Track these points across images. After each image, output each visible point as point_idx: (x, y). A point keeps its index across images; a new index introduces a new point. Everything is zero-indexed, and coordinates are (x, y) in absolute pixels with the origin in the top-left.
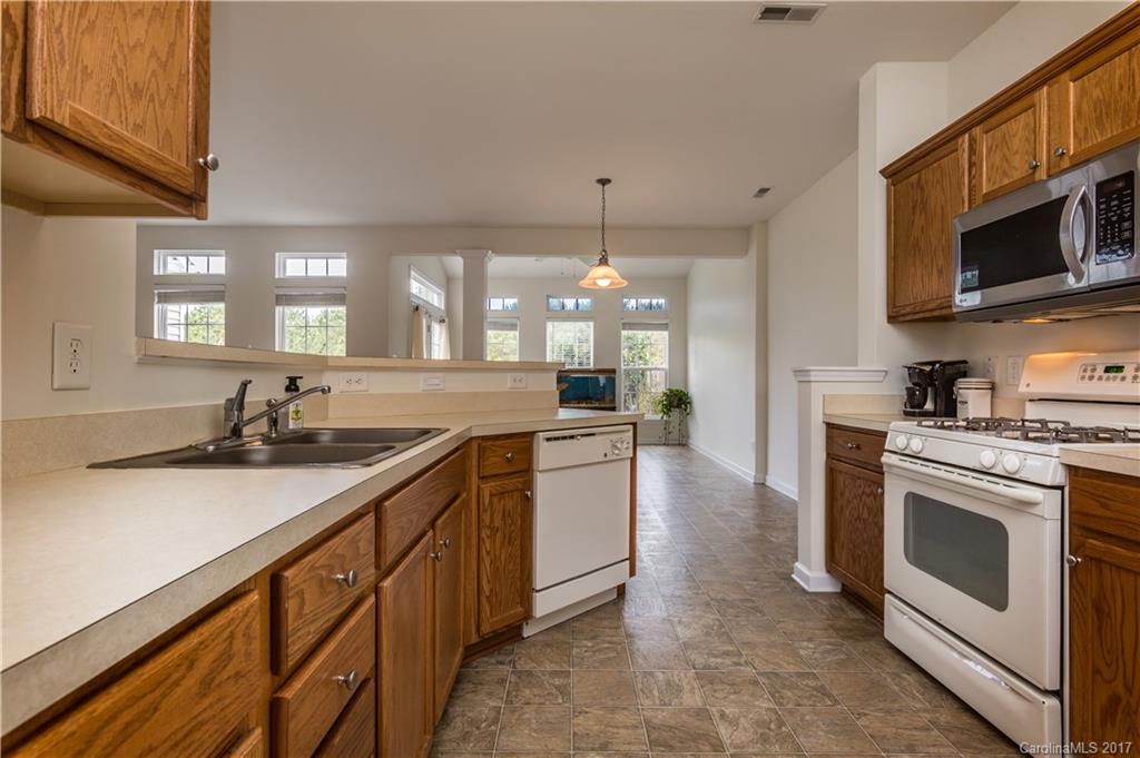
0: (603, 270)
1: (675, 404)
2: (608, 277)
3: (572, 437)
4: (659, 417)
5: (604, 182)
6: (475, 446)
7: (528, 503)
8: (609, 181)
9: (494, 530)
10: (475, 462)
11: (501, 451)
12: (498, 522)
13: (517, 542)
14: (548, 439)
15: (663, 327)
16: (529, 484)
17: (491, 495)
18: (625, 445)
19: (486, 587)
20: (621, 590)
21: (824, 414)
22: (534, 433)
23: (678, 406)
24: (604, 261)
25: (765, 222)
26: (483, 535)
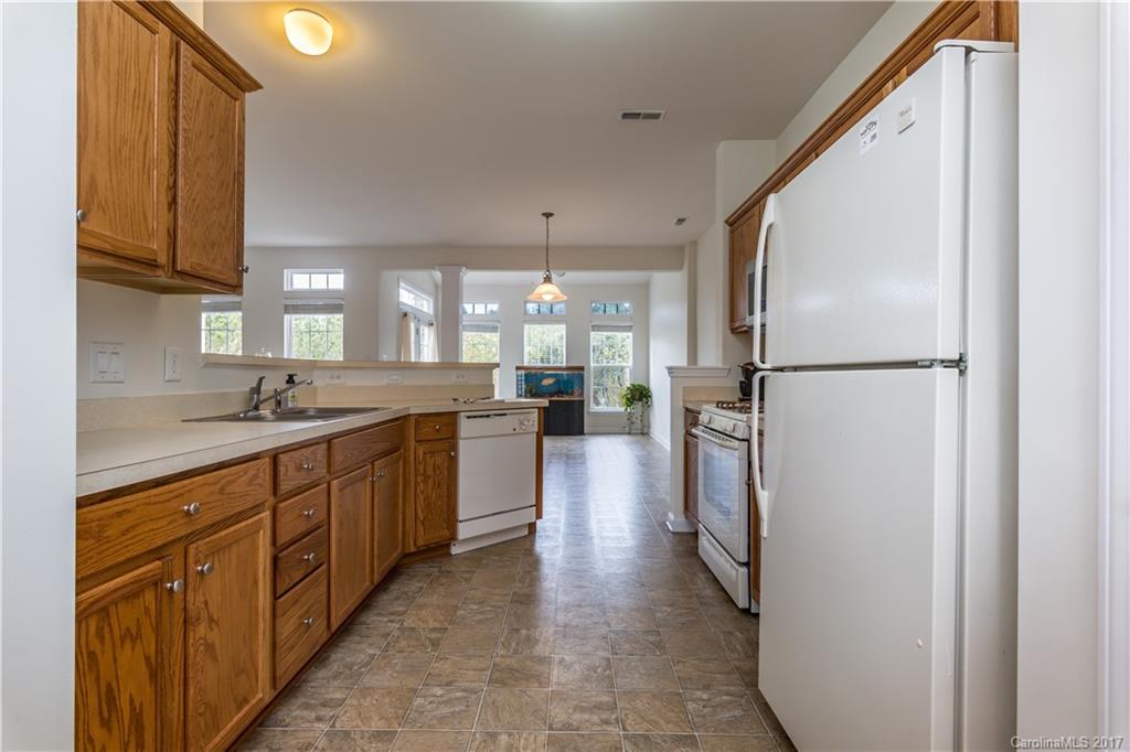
0: (548, 287)
1: (637, 397)
2: (550, 293)
3: (488, 416)
4: (622, 409)
5: (548, 215)
6: (413, 420)
7: (453, 461)
8: (551, 215)
9: (427, 478)
10: (413, 431)
11: (432, 424)
12: (430, 472)
13: (445, 487)
14: (469, 417)
15: (628, 329)
16: (454, 447)
17: (424, 453)
18: (531, 423)
19: (421, 517)
20: (532, 527)
21: (684, 401)
22: (457, 412)
23: (640, 400)
24: (548, 280)
25: (694, 243)
26: (419, 479)
